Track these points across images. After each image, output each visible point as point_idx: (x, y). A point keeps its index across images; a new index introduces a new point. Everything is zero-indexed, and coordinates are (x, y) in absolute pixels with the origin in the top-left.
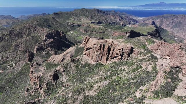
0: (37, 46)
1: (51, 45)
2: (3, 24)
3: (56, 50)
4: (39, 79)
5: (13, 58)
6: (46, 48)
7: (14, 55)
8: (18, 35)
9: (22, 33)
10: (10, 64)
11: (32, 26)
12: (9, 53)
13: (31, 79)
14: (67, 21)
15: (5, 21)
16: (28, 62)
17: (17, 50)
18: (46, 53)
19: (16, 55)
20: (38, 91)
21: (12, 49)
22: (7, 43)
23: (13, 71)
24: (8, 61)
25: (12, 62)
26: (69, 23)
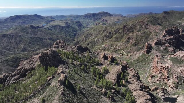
0: (156, 40)
1: (170, 42)
2: (115, 21)
3: (175, 48)
4: (168, 70)
5: (124, 48)
6: (165, 44)
7: (125, 45)
8: (130, 30)
9: (133, 28)
10: (122, 52)
11: (144, 23)
12: (121, 44)
13: (153, 68)
14: (179, 21)
15: (117, 18)
16: (145, 53)
17: (128, 42)
18: (164, 49)
19: (127, 46)
20: (164, 81)
21: (124, 40)
22: (120, 36)
23: (131, 57)
24: (120, 50)
25: (123, 51)
26: (181, 23)
